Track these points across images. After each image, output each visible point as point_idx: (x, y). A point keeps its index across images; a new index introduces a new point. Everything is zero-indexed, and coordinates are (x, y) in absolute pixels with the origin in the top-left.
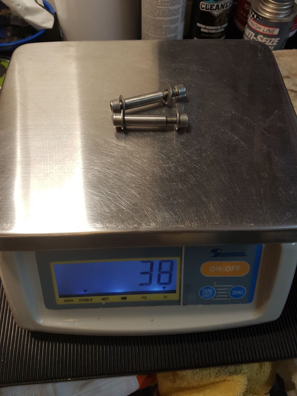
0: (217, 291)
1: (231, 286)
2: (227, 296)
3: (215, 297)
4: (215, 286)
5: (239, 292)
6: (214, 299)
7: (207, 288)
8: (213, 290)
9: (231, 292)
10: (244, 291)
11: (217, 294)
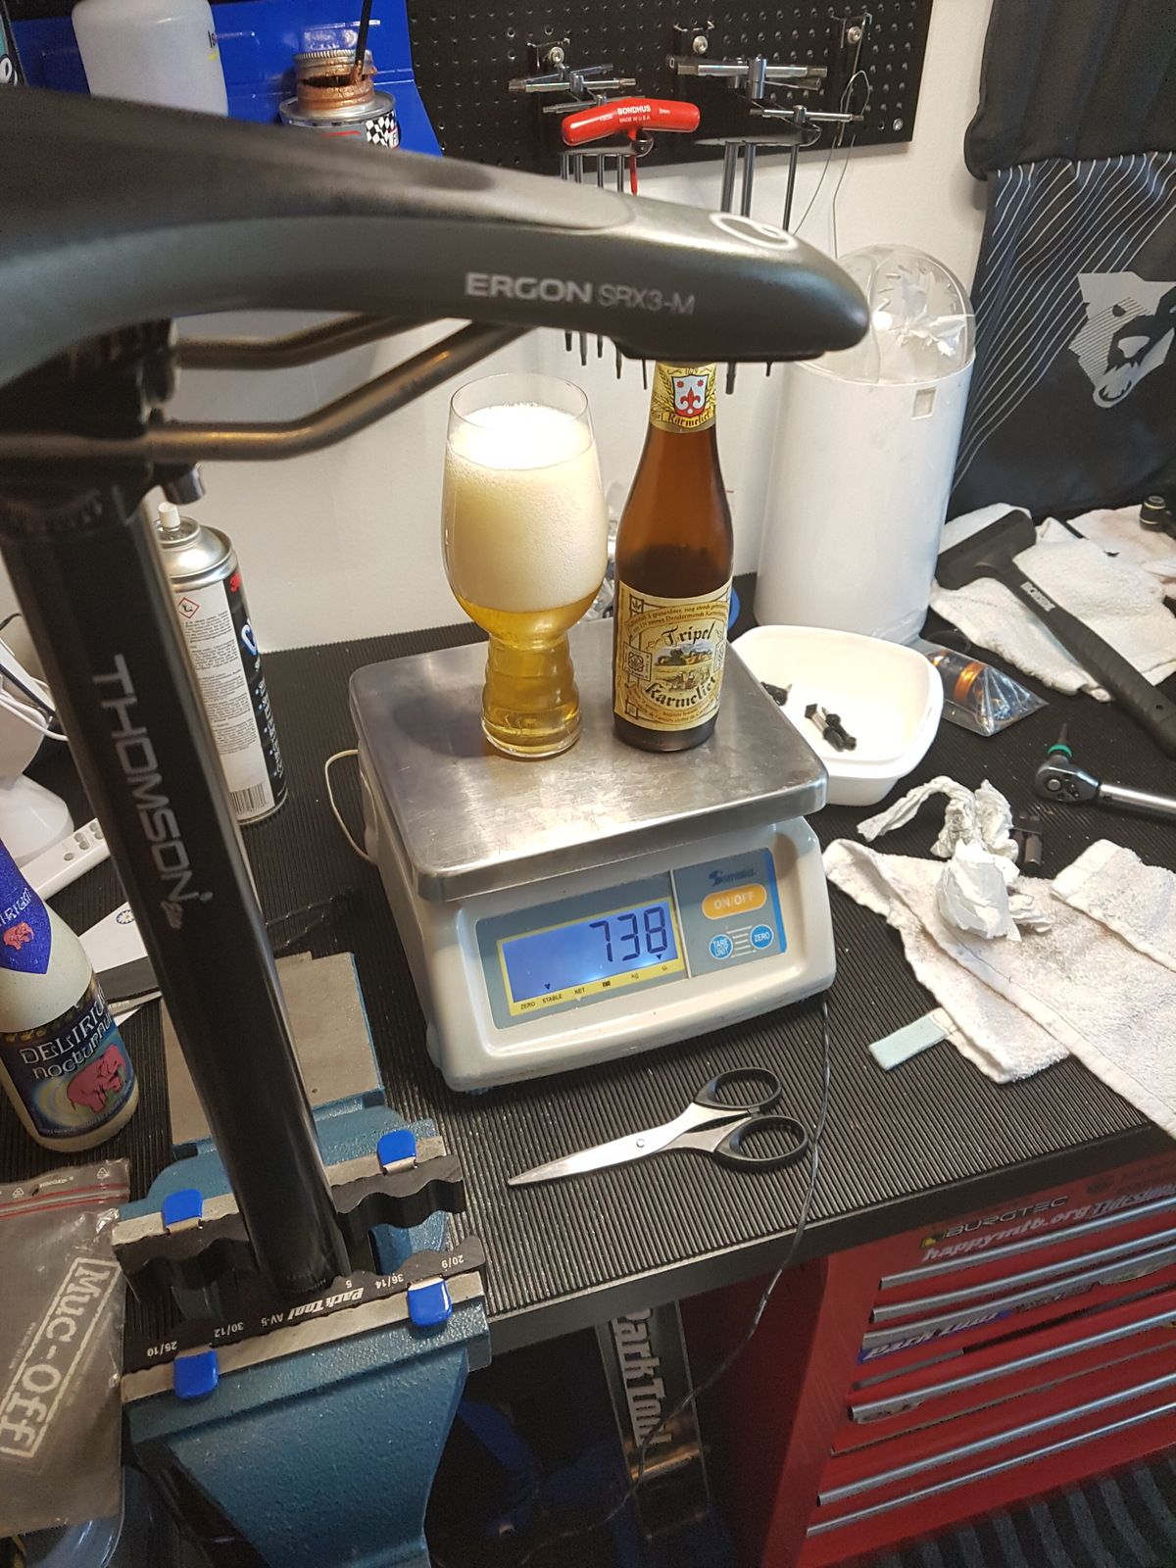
0: (733, 941)
1: (750, 927)
2: (749, 946)
3: (733, 953)
4: (729, 933)
5: (764, 936)
6: (733, 956)
7: (718, 939)
8: (729, 942)
9: (753, 939)
10: (769, 931)
11: (735, 946)
